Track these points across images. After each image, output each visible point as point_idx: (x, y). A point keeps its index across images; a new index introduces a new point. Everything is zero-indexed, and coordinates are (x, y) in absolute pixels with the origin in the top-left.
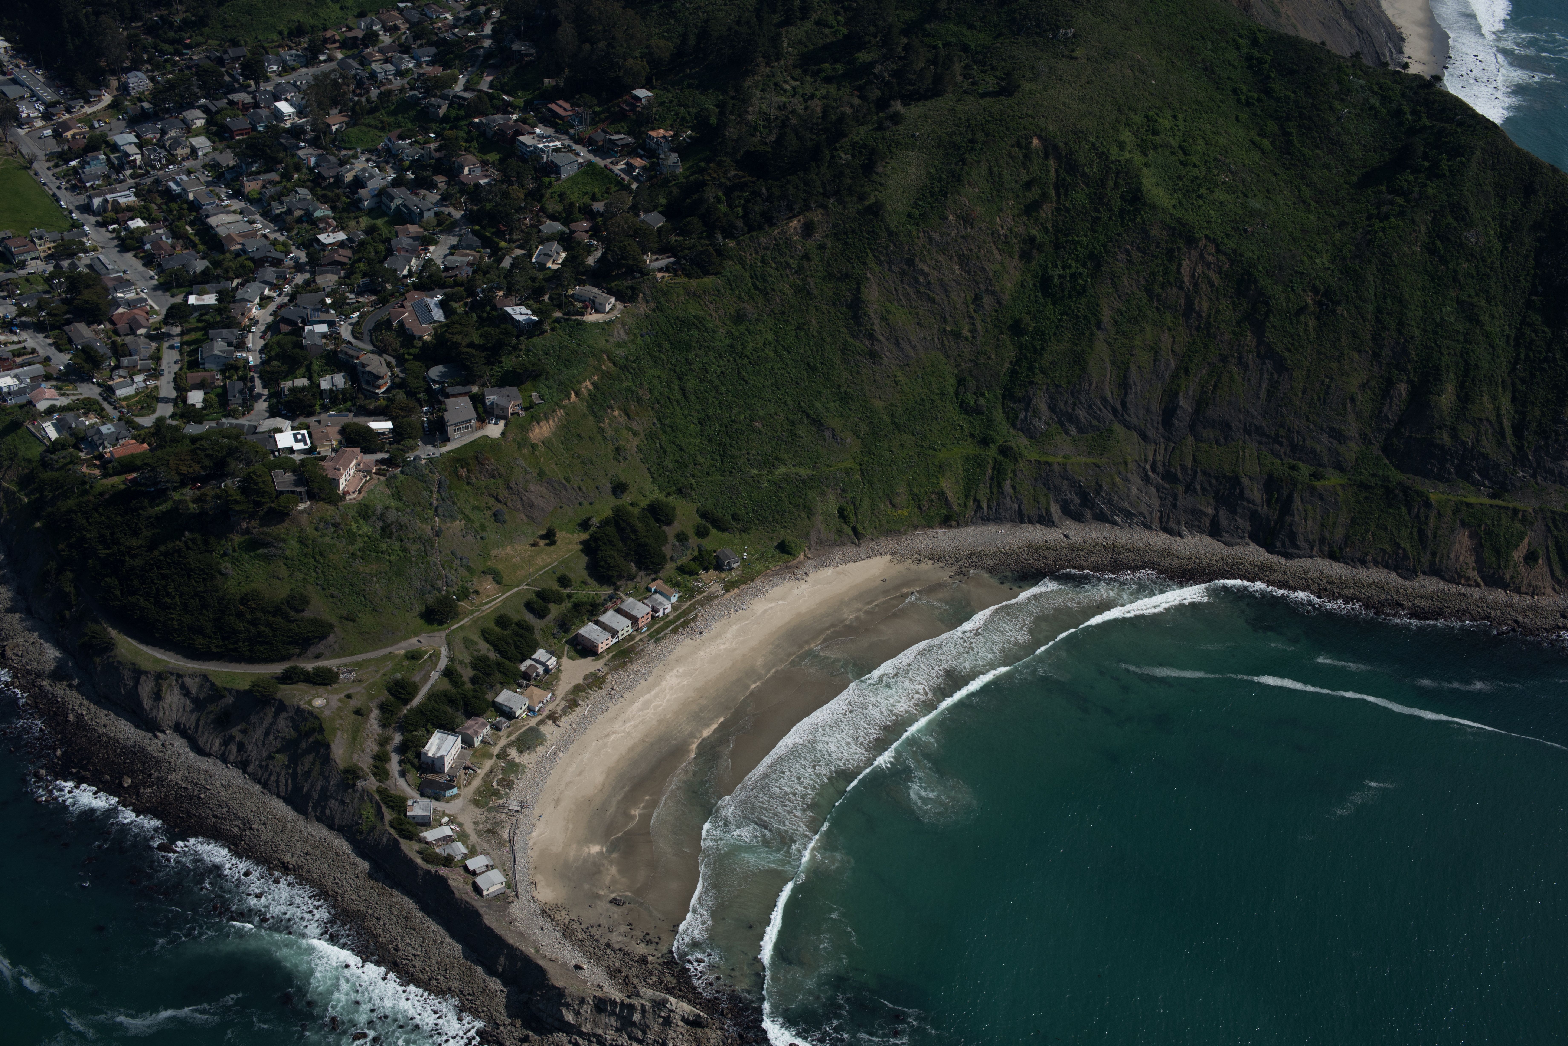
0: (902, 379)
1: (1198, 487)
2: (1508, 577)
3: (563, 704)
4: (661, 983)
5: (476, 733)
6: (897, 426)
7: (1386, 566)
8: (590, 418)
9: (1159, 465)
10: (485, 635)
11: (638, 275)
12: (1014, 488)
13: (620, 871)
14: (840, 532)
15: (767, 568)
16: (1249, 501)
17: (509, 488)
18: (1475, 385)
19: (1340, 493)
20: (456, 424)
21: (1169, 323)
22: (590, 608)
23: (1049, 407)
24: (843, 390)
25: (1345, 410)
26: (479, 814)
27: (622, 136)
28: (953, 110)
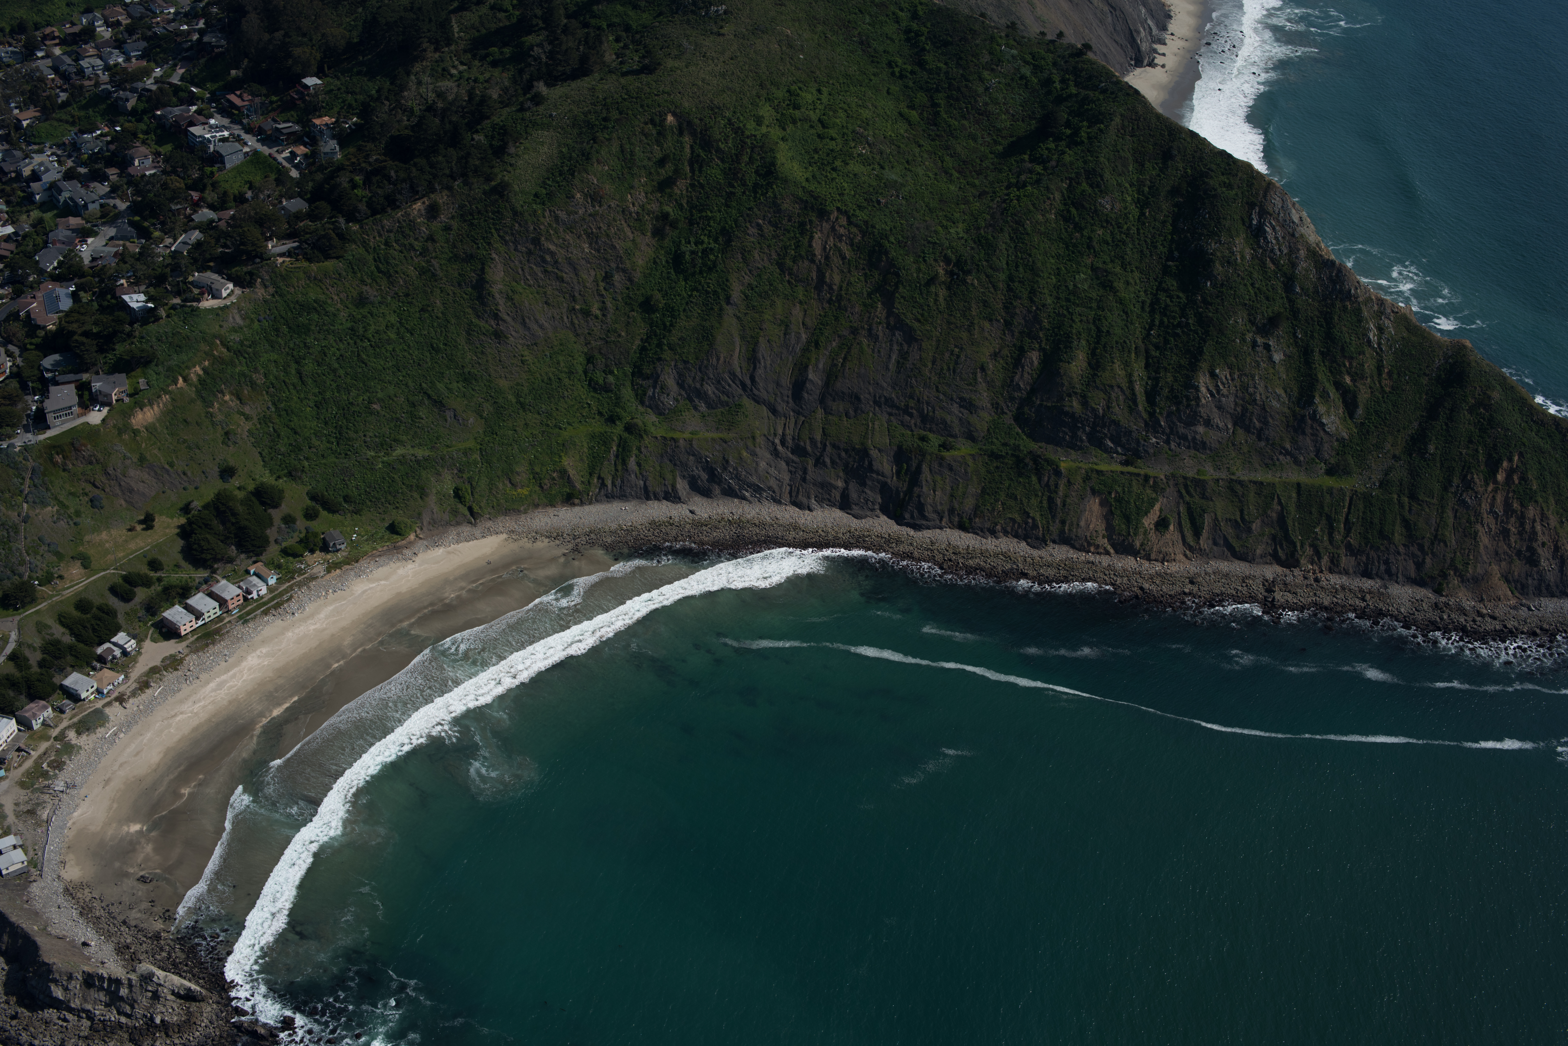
0: (529, 358)
1: (828, 460)
2: (1137, 544)
3: (135, 685)
4: (169, 959)
5: (35, 716)
6: (522, 405)
7: (1016, 536)
8: (199, 403)
9: (789, 439)
10: (63, 620)
11: (258, 260)
12: (639, 465)
13: (155, 850)
14: (455, 512)
15: (374, 549)
16: (878, 474)
17: (107, 474)
18: (1106, 351)
19: (970, 462)
20: (54, 412)
21: (801, 297)
22: (181, 591)
23: (678, 384)
24: (466, 370)
25: (975, 379)
26: (22, 795)
27: (290, 124)
28: (593, 89)
